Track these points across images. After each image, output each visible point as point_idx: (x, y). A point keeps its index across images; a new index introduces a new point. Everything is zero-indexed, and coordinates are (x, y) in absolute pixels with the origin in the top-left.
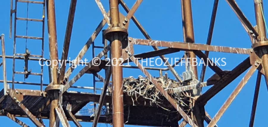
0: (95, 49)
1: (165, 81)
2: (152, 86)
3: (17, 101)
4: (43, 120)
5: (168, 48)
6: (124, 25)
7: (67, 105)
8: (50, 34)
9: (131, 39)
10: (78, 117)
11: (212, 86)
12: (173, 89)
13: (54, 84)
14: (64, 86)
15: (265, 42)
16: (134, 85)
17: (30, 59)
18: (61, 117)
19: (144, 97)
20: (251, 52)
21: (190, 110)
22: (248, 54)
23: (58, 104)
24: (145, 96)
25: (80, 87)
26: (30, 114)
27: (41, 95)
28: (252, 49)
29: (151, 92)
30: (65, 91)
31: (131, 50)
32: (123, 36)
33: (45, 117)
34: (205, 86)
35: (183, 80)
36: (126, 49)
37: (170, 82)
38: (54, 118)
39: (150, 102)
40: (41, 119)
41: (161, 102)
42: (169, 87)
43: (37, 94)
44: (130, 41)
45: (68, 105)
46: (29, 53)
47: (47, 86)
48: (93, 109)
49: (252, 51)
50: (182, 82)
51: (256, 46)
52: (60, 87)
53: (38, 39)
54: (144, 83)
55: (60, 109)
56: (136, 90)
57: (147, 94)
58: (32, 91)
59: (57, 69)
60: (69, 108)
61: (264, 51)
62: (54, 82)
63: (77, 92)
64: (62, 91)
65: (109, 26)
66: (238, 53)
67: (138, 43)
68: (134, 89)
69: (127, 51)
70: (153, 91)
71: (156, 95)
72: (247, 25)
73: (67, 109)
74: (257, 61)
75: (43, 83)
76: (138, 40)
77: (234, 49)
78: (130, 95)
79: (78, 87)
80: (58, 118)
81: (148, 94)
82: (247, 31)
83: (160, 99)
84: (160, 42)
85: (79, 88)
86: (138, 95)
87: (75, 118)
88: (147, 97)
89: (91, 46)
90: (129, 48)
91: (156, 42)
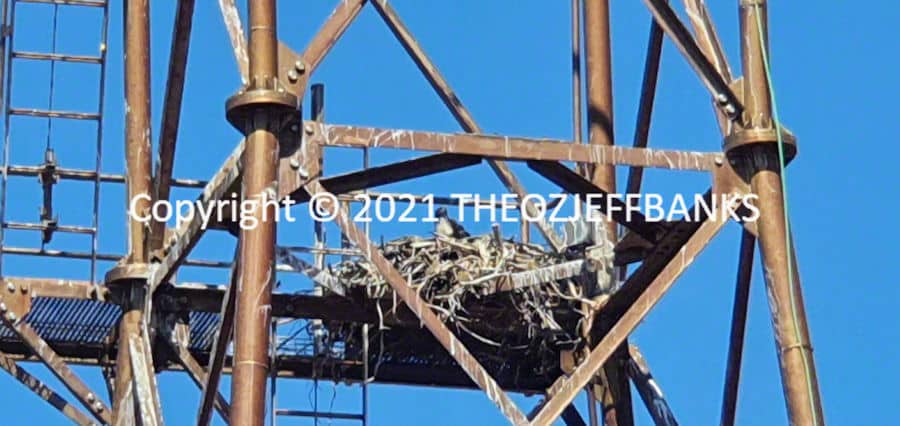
1: (492, 250)
3: (11, 315)
6: (292, 82)
7: (173, 328)
8: (128, 103)
9: (312, 126)
14: (157, 267)
15: (764, 129)
18: (140, 369)
20: (719, 165)
22: (706, 171)
23: (140, 324)
26: (51, 357)
27: (89, 296)
28: (723, 154)
31: (309, 162)
32: (282, 117)
35: (565, 245)
36: (293, 160)
37: (509, 253)
42: (501, 271)
43: (78, 292)
44: (310, 134)
45: (177, 326)
46: (53, 164)
49: (719, 161)
50: (560, 250)
51: (734, 145)
52: (149, 271)
53: (84, 118)
55: (142, 340)
57: (430, 291)
58: (61, 282)
60: (182, 337)
61: (758, 162)
62: (132, 254)
64: (152, 284)
66: (672, 166)
67: (337, 138)
69: (296, 164)
71: (451, 296)
72: (707, 77)
73: (173, 340)
76: (338, 130)
77: (660, 153)
81: (433, 293)
84: (408, 136)
90: (304, 154)
91: (397, 134)
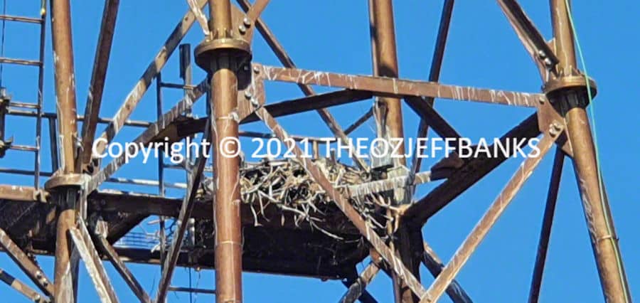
0: (163, 89)
1: (330, 168)
2: (300, 179)
4: (38, 258)
5: (344, 89)
6: (242, 33)
7: (95, 223)
8: (57, 54)
9: (258, 67)
10: (121, 252)
11: (442, 181)
12: (350, 186)
13: (66, 172)
14: (90, 177)
15: (575, 77)
16: (256, 176)
17: (9, 112)
18: (84, 252)
19: (279, 206)
20: (542, 103)
21: (387, 237)
22: (534, 107)
23: (76, 219)
24: (283, 202)
25: (124, 180)
26: (9, 244)
27: (35, 199)
28: (544, 95)
29: (297, 195)
30: (93, 189)
31: (258, 93)
32: (239, 60)
33: (42, 252)
34: (426, 182)
35: (372, 167)
36: (247, 92)
37: (342, 171)
38: (66, 253)
39: (295, 217)
40: (34, 255)
41: (321, 219)
42: (339, 184)
43: (27, 195)
44: (257, 73)
45: (98, 223)
46: (9, 98)
47: (49, 178)
48: (157, 233)
49: (543, 100)
50: (368, 171)
51: (552, 89)
52: (82, 180)
53: (30, 64)
54: (279, 172)
55: (81, 231)
56: (261, 189)
57: (287, 199)
58: (14, 187)
59: (73, 136)
60: (102, 230)
61: (571, 101)
62: (66, 168)
63: (120, 193)
64: (87, 188)
65: (206, 35)
66: (509, 103)
67: (275, 77)
68: (256, 187)
69: (249, 95)
70: (301, 191)
71: (309, 201)
72: (531, 38)
73: (97, 232)
74: (555, 124)
75: (40, 170)
76: (276, 71)
77: (501, 93)
78: (247, 201)
79: (120, 179)
80: (77, 252)
81: (290, 200)
82: (532, 52)
83: (319, 211)
84: (325, 76)
85: (122, 182)
86: (265, 200)
87: (116, 255)
88: (287, 206)
89: (154, 82)
90: (254, 88)
91: (317, 75)
